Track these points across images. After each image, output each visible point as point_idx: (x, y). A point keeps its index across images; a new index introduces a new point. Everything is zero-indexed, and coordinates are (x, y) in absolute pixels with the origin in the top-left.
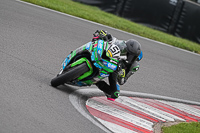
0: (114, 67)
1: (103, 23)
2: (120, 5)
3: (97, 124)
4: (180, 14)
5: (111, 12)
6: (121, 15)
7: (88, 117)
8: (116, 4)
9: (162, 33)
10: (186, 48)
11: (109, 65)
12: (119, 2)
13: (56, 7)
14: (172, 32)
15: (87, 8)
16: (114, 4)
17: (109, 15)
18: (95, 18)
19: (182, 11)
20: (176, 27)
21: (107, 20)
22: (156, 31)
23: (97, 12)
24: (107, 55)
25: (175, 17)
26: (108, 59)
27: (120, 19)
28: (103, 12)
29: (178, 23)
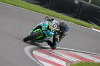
0: (53, 34)
1: (41, 13)
2: (50, 4)
3: (38, 63)
4: (80, 8)
5: (45, 8)
6: (50, 9)
7: (34, 59)
8: (48, 3)
9: (71, 18)
10: (83, 25)
11: (50, 32)
12: (49, 2)
13: (18, 5)
14: (76, 18)
15: (33, 5)
16: (47, 3)
17: (45, 9)
18: (38, 10)
19: (81, 7)
20: (78, 15)
21: (43, 11)
22: (67, 17)
23: (39, 8)
24: (50, 28)
25: (77, 10)
26: (50, 30)
27: (50, 11)
28: (41, 7)
29: (79, 13)
